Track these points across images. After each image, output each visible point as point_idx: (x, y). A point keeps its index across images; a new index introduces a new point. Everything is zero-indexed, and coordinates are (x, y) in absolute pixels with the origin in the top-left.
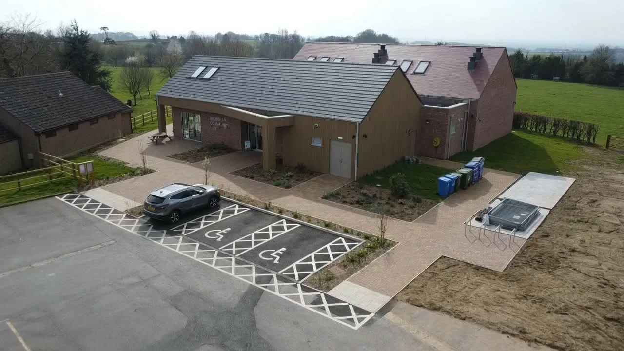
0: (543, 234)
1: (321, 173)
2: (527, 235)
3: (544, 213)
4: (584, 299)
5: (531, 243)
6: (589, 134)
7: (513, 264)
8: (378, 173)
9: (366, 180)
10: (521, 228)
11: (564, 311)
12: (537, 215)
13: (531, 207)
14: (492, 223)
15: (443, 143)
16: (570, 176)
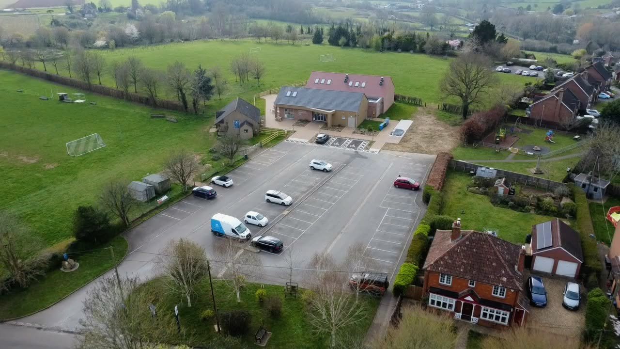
0: (405, 136)
1: (345, 127)
2: (402, 136)
3: (405, 131)
4: (412, 146)
5: (403, 138)
6: (420, 102)
7: (400, 142)
8: (361, 124)
9: (359, 127)
10: (400, 135)
11: (409, 148)
12: (404, 132)
13: (402, 130)
14: (394, 135)
15: (376, 113)
16: (411, 119)
